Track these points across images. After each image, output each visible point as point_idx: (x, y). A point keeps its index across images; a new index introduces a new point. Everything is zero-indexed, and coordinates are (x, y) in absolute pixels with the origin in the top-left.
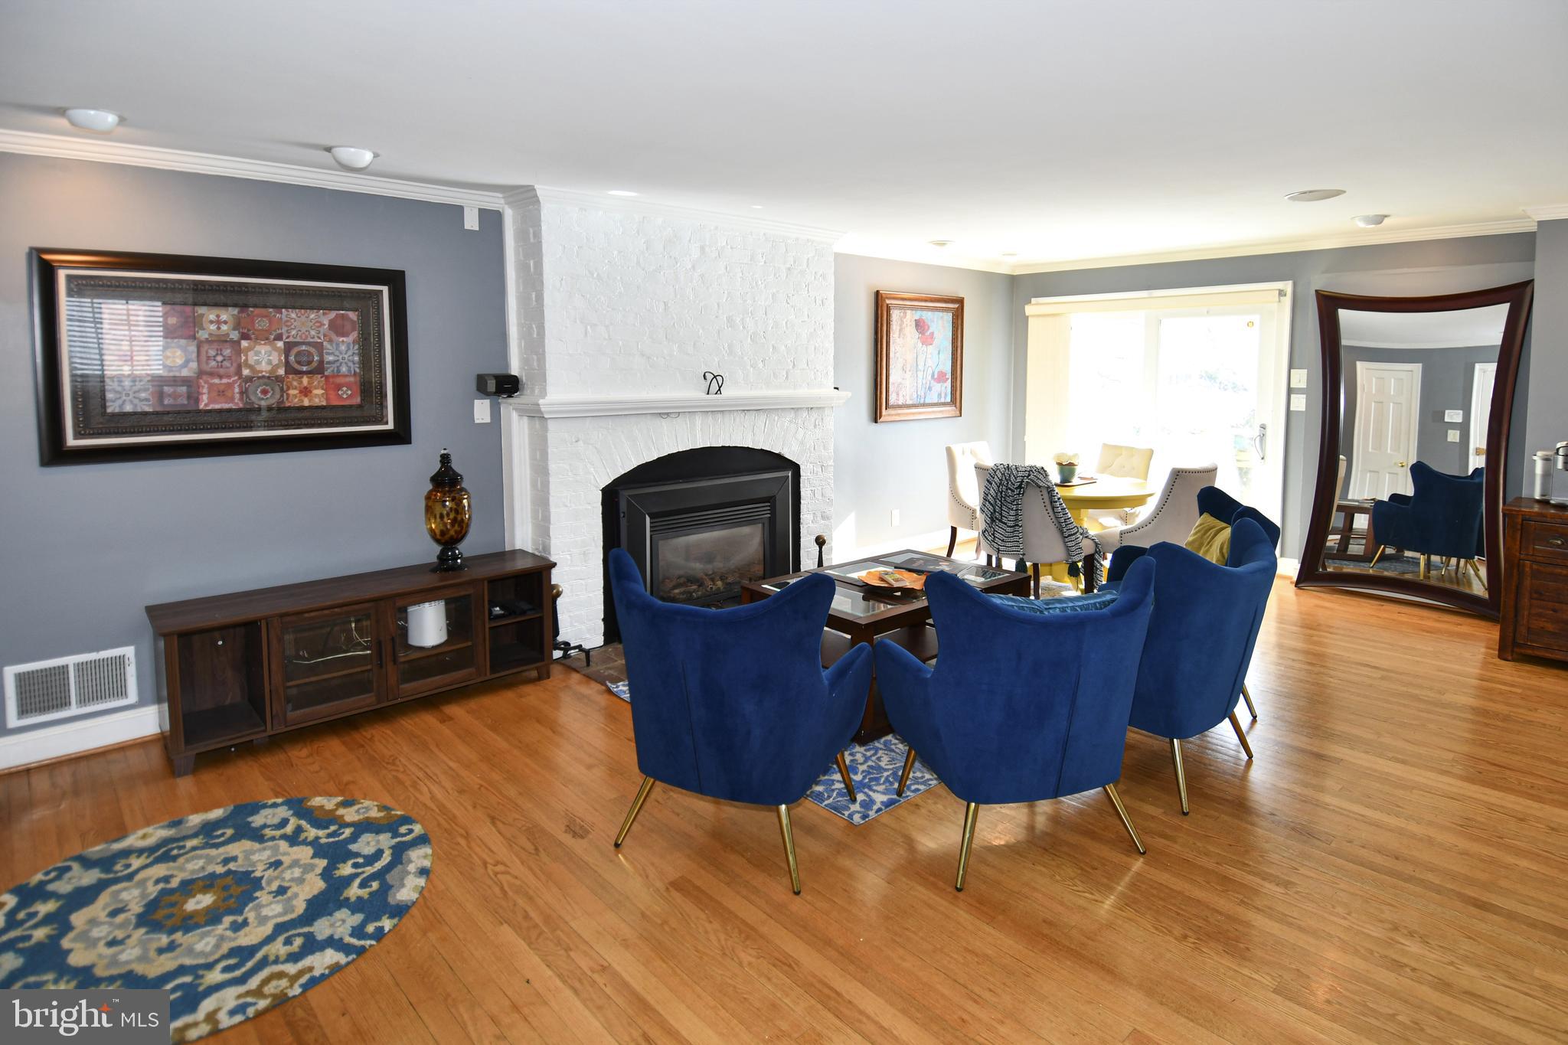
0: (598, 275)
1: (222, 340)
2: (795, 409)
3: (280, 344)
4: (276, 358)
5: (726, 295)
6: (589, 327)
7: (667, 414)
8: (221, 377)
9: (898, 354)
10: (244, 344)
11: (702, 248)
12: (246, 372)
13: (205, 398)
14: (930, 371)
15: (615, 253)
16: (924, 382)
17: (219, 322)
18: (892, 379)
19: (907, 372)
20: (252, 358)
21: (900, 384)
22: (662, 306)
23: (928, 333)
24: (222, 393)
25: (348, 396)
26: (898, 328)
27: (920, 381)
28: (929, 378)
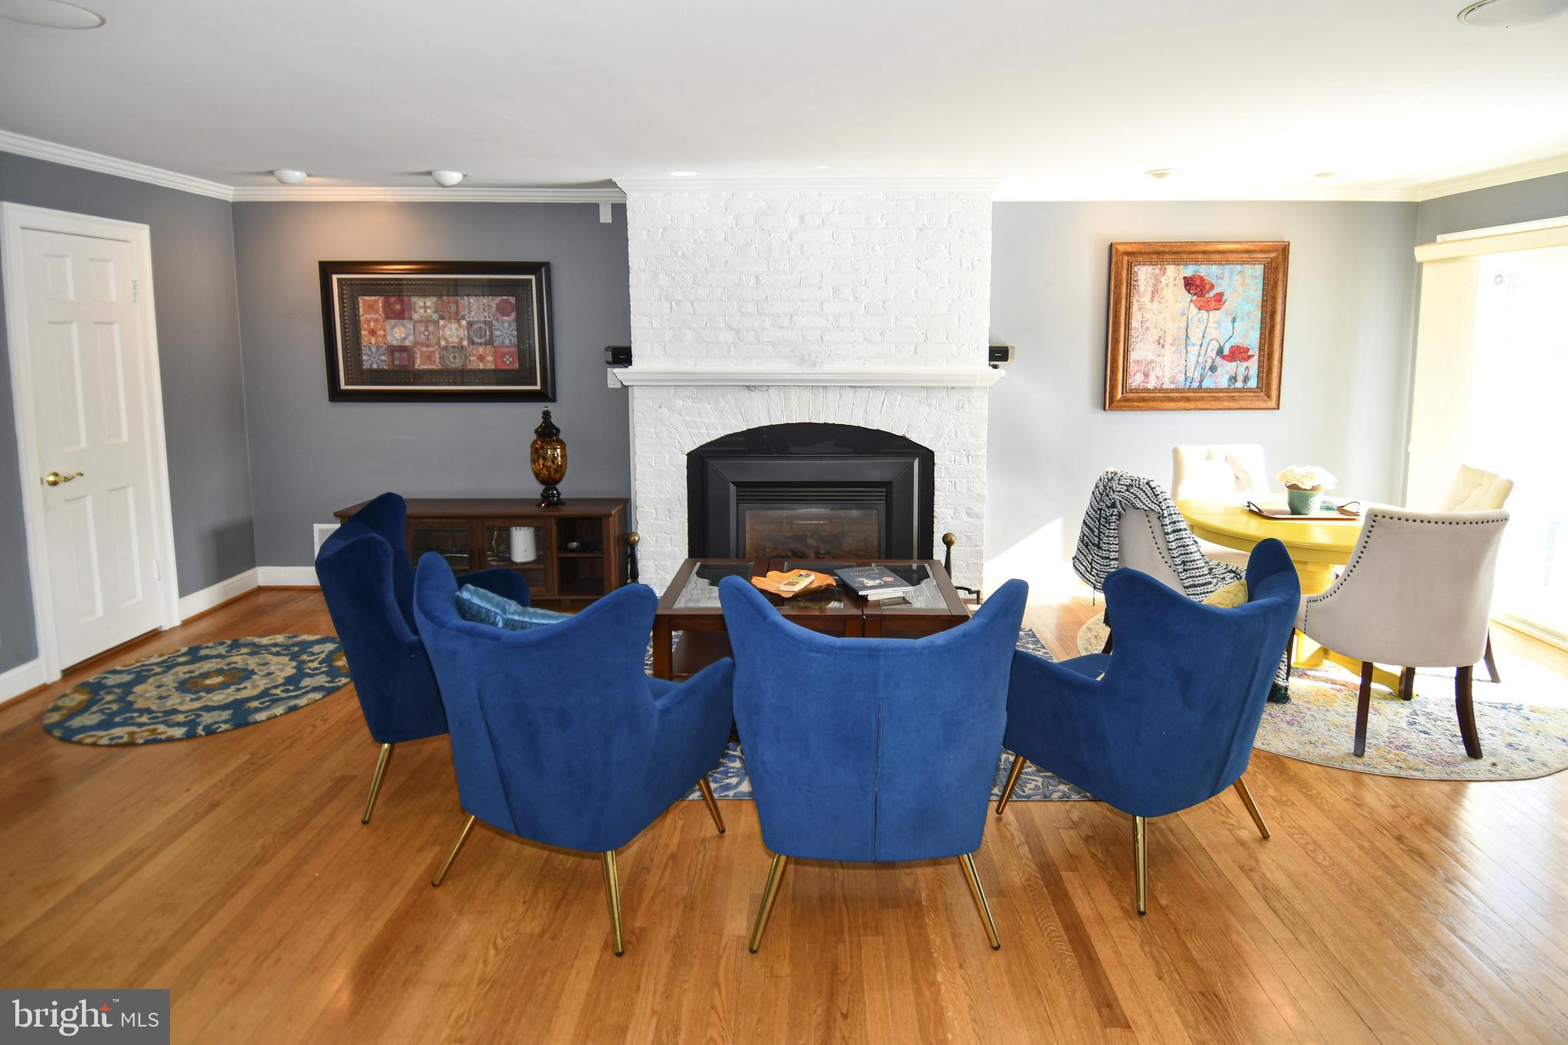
0: (683, 254)
1: (426, 321)
2: (929, 388)
3: (464, 323)
4: (463, 333)
5: (832, 263)
6: (673, 303)
7: (754, 387)
8: (428, 346)
9: (1147, 324)
10: (442, 322)
11: (802, 218)
12: (443, 343)
13: (418, 361)
14: (1215, 346)
15: (701, 231)
16: (1201, 360)
17: (425, 307)
18: (1134, 356)
19: (1167, 346)
20: (447, 333)
21: (1152, 362)
22: (753, 280)
23: (1212, 294)
24: (429, 358)
25: (510, 362)
26: (1150, 289)
27: (1192, 359)
28: (1214, 354)
